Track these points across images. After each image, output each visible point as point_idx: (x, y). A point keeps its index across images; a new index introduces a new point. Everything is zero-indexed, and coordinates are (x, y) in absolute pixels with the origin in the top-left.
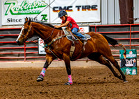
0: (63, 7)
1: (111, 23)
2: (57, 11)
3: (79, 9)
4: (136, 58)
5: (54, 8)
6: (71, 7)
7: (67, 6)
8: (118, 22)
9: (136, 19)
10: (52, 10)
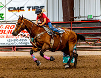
0: (16, 8)
1: (56, 20)
2: (12, 11)
3: (29, 9)
4: (76, 49)
5: (9, 8)
6: (23, 7)
7: (20, 6)
8: (61, 20)
9: (76, 17)
10: (7, 10)
